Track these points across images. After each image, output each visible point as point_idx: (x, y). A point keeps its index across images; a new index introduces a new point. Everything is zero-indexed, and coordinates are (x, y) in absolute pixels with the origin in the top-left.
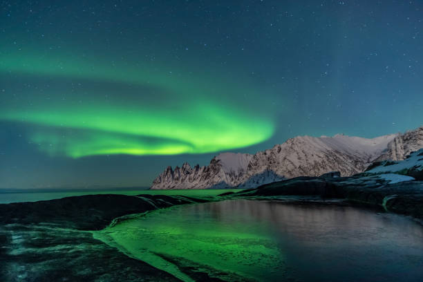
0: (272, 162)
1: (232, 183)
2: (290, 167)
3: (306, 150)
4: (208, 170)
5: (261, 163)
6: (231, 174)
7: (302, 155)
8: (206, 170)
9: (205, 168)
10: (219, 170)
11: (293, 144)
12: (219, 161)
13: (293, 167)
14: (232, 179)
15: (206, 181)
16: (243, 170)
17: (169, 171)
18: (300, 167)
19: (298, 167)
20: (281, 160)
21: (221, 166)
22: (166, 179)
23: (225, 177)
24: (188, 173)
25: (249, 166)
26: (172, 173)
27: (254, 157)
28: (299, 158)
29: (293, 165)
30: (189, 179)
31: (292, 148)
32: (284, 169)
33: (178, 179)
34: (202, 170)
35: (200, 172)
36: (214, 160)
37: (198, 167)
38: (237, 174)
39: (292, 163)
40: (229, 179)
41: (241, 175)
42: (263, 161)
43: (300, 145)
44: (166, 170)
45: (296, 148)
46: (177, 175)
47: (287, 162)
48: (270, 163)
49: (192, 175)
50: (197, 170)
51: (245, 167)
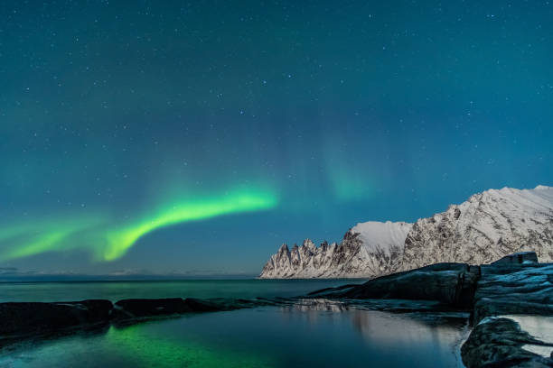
0: (447, 233)
1: (382, 269)
2: (482, 242)
3: (507, 212)
4: (342, 248)
5: (427, 237)
6: (379, 255)
7: (502, 221)
8: (338, 249)
9: (337, 246)
10: (358, 250)
11: (481, 203)
12: (356, 235)
13: (487, 242)
14: (381, 262)
15: (340, 266)
16: (397, 248)
17: (285, 252)
18: (500, 241)
19: (496, 241)
20: (462, 231)
21: (362, 242)
22: (281, 264)
23: (368, 259)
24: (312, 254)
25: (408, 242)
26: (289, 254)
27: (414, 228)
28: (497, 227)
29: (487, 238)
30: (314, 263)
31: (480, 210)
32: (471, 244)
33: (297, 263)
34: (332, 249)
35: (330, 252)
36: (349, 234)
37: (325, 246)
38: (388, 254)
39: (484, 235)
40: (376, 263)
41: (394, 255)
42: (431, 232)
43: (495, 204)
44: (280, 250)
45: (489, 211)
46: (296, 257)
47: (473, 234)
48: (444, 235)
49: (318, 257)
50: (324, 250)
51: (401, 243)
